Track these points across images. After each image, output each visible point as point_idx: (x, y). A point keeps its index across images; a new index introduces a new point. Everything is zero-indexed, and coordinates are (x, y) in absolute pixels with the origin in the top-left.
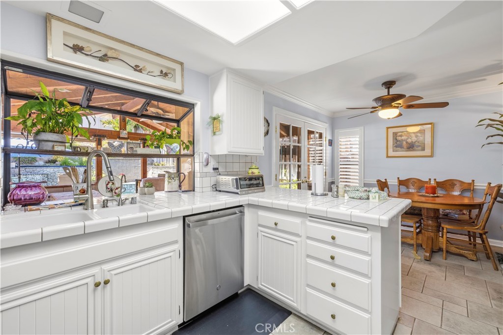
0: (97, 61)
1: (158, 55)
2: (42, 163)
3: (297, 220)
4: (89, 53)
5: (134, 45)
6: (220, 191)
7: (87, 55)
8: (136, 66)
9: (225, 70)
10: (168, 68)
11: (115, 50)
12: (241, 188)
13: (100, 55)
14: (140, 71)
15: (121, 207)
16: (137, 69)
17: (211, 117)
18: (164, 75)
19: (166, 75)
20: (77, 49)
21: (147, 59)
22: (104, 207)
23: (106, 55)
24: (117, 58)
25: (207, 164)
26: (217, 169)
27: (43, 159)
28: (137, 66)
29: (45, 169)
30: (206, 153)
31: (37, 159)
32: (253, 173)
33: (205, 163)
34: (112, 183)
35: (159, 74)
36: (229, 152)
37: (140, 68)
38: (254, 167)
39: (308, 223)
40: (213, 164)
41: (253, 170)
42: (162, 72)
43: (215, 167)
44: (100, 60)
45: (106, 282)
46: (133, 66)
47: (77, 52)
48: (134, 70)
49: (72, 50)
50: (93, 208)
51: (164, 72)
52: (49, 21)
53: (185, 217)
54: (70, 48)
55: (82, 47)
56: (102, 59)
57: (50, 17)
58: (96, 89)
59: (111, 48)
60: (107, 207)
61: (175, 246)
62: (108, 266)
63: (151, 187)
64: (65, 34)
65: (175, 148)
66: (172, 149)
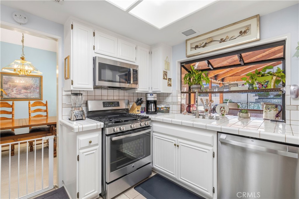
0: (202, 49)
2: (272, 96)
5: (218, 29)
7: (199, 48)
8: (221, 39)
10: (246, 26)
11: (210, 38)
13: (203, 45)
14: (224, 41)
15: (210, 120)
16: (222, 41)
19: (245, 32)
21: (228, 31)
23: (206, 43)
24: (211, 42)
25: (297, 96)
27: (273, 94)
29: (272, 100)
31: (270, 94)
34: (223, 108)
35: (239, 34)
37: (224, 39)
42: (241, 32)
45: (178, 146)
46: (220, 40)
47: (196, 48)
48: (220, 43)
49: (194, 49)
50: (198, 117)
51: (243, 32)
52: (186, 42)
53: (218, 132)
54: (194, 48)
55: (198, 45)
56: (204, 47)
57: (187, 40)
58: (209, 60)
59: (207, 39)
60: (204, 118)
61: (210, 148)
62: (180, 140)
63: (246, 113)
64: (191, 44)
65: (266, 84)
66: (262, 85)
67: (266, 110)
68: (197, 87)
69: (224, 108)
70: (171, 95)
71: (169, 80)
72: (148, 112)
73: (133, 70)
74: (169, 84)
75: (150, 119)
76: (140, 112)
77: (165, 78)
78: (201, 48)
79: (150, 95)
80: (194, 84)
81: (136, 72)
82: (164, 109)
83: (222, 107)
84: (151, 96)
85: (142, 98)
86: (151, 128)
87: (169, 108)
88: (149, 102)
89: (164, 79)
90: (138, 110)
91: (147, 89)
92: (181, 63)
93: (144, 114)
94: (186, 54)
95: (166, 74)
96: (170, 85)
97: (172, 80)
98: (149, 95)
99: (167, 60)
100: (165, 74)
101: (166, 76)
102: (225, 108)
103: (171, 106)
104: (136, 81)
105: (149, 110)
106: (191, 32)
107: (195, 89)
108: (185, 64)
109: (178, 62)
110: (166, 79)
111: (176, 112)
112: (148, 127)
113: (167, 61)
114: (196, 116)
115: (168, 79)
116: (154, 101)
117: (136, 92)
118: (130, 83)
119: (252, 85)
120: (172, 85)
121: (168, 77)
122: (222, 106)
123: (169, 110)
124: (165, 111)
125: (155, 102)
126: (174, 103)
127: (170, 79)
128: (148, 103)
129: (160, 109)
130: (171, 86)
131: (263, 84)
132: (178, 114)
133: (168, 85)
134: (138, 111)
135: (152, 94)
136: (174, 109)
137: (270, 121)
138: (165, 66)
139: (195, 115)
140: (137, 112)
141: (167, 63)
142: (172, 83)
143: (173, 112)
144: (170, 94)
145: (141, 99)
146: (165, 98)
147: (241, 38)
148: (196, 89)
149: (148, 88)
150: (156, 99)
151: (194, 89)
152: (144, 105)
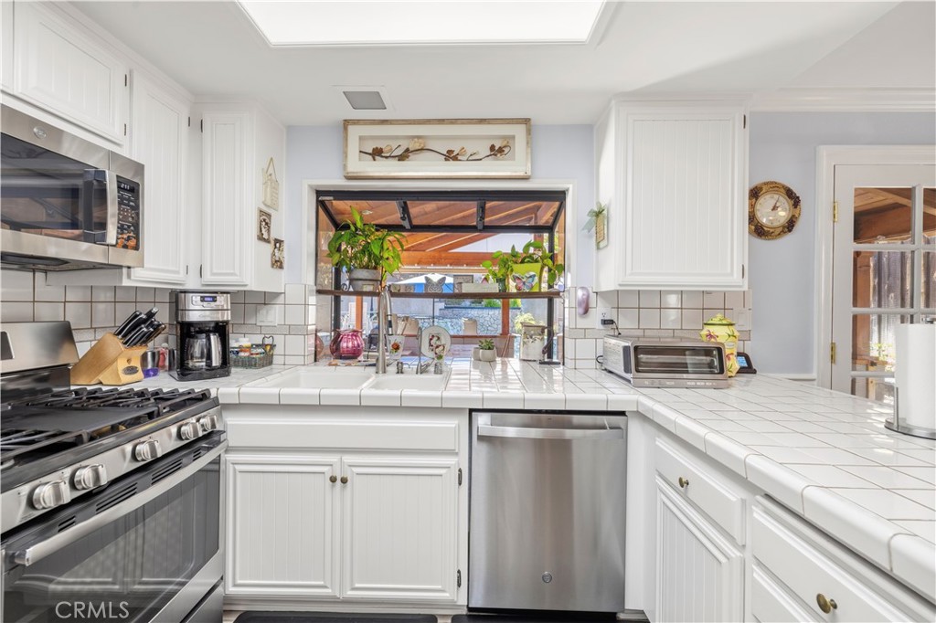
0: (395, 162)
1: (482, 121)
3: (732, 493)
4: (388, 155)
6: (610, 372)
7: (386, 157)
8: (447, 152)
9: (613, 102)
10: (504, 138)
11: (419, 137)
12: (638, 371)
13: (399, 152)
14: (455, 158)
15: (419, 376)
16: (450, 156)
17: (591, 213)
18: (496, 152)
19: (501, 150)
20: (377, 153)
22: (398, 373)
23: (407, 150)
24: (422, 149)
25: (586, 311)
26: (612, 322)
28: (450, 152)
29: (469, 311)
30: (583, 288)
32: (710, 336)
33: (581, 310)
34: (436, 338)
35: (489, 153)
36: (620, 285)
37: (455, 153)
38: (716, 321)
39: (758, 515)
40: (600, 311)
41: (712, 329)
42: (492, 148)
43: (607, 318)
44: (399, 160)
45: (344, 481)
46: (445, 153)
47: (377, 158)
48: (446, 160)
49: (370, 157)
50: (384, 372)
51: (497, 148)
52: (345, 129)
53: (471, 411)
54: (370, 154)
55: (381, 149)
56: (402, 158)
57: (347, 123)
58: (408, 202)
59: (413, 137)
60: (402, 372)
61: (451, 461)
62: (348, 459)
63: (489, 349)
64: (361, 138)
65: (531, 279)
66: (524, 283)
67: (526, 340)
68: (370, 278)
69: (439, 338)
70: (281, 300)
71: (278, 245)
72: (184, 372)
73: (120, 180)
74: (276, 261)
75: (216, 402)
76: (140, 374)
77: (265, 236)
78: (390, 159)
79: (203, 299)
80: (361, 268)
81: (131, 191)
82: (254, 351)
83: (433, 336)
84: (205, 304)
85: (154, 310)
86: (223, 437)
87: (273, 346)
88: (192, 329)
89: (261, 238)
90: (132, 364)
91: (178, 272)
92: (319, 193)
93: (166, 382)
94: (345, 166)
95: (267, 221)
96: (278, 264)
97: (285, 246)
98: (197, 298)
99: (271, 171)
100: (265, 220)
101: (269, 231)
102: (442, 338)
103: (279, 340)
104: (132, 233)
105: (191, 364)
106: (375, 100)
107: (364, 282)
108: (331, 198)
109: (310, 186)
110: (267, 241)
111: (300, 360)
112: (211, 437)
113: (270, 175)
114: (378, 369)
115: (273, 242)
116: (217, 323)
117: (126, 283)
118: (100, 240)
119: (502, 281)
120: (285, 265)
121: (274, 235)
122: (433, 333)
123: (272, 355)
124: (259, 358)
125: (221, 329)
126: (291, 330)
127: (278, 242)
128: (188, 331)
129: (238, 352)
130: (281, 267)
131: (524, 280)
132: (309, 368)
133: (273, 265)
134: (131, 370)
135: (210, 295)
136: (294, 348)
137: (537, 366)
138: (266, 190)
139: (374, 365)
140: (126, 378)
141: (271, 182)
142: (286, 255)
143: (289, 360)
144: (277, 295)
145: (150, 315)
146: (256, 312)
147: (490, 162)
148: (367, 282)
149: (183, 271)
150: (227, 316)
151: (360, 282)
152: (164, 343)
